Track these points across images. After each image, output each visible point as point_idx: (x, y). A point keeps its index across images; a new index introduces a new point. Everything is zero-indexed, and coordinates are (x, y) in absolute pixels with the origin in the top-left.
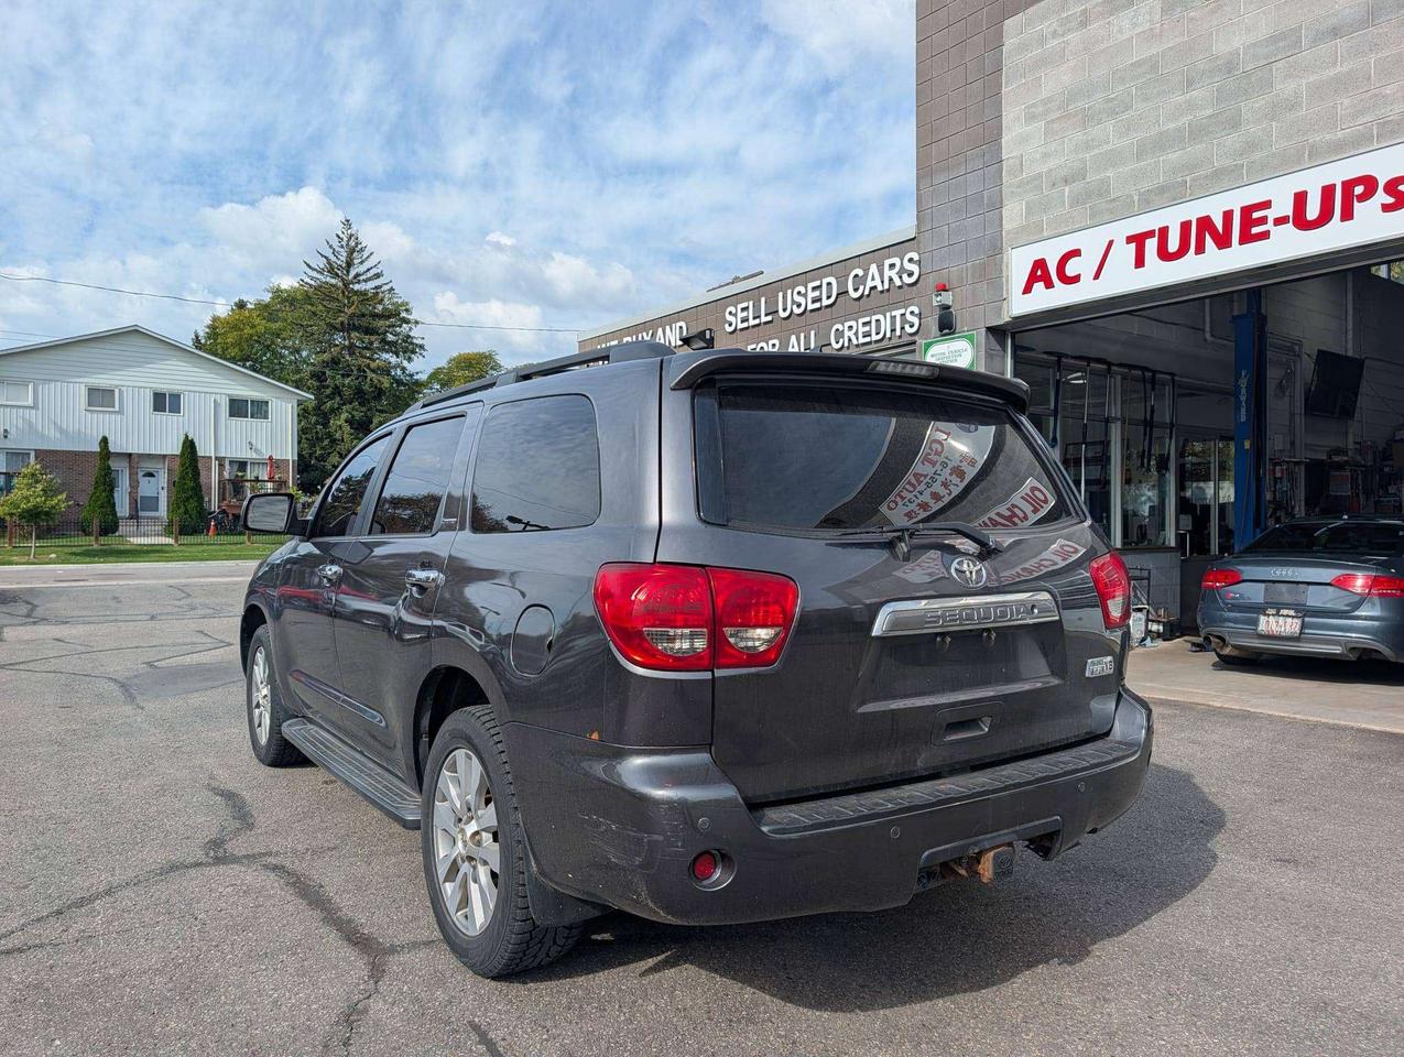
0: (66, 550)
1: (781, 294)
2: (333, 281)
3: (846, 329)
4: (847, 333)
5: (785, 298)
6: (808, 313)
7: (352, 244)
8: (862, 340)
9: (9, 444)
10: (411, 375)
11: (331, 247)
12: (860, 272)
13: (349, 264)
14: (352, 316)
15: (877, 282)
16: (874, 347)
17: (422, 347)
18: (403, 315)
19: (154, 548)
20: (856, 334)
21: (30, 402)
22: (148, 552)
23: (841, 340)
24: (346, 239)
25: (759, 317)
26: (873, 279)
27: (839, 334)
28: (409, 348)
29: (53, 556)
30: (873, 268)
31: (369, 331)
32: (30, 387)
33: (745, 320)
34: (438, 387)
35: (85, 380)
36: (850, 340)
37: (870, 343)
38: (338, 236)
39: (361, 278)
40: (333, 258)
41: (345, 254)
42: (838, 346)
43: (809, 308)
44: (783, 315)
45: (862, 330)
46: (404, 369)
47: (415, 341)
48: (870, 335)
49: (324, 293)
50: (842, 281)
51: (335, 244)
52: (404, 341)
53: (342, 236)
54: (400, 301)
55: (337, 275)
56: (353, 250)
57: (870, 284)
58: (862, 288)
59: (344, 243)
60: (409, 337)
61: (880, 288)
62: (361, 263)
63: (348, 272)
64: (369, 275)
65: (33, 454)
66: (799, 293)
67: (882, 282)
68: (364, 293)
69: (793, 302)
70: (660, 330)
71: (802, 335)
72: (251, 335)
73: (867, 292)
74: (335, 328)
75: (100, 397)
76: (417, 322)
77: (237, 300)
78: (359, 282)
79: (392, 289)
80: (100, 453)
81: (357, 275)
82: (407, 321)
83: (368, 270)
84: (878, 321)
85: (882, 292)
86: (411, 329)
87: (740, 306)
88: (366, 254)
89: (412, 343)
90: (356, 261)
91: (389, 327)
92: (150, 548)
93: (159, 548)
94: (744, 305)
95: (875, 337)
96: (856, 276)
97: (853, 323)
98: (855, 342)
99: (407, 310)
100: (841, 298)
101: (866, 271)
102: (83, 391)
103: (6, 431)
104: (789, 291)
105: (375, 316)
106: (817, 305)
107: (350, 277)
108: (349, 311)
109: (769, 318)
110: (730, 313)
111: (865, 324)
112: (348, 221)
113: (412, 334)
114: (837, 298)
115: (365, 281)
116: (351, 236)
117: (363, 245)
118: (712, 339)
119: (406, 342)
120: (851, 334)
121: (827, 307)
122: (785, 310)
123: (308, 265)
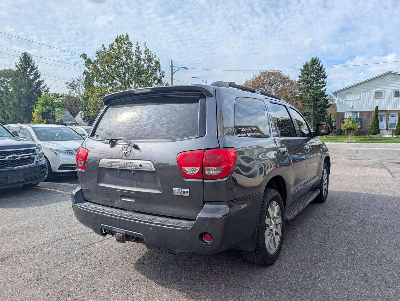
0: (360, 139)
9: (353, 110)
19: (385, 139)
21: (359, 98)
22: (382, 140)
29: (355, 140)
32: (359, 94)
35: (374, 90)
65: (359, 112)
75: (378, 95)
80: (375, 111)
92: (384, 139)
93: (386, 139)
102: (373, 94)
103: (352, 107)
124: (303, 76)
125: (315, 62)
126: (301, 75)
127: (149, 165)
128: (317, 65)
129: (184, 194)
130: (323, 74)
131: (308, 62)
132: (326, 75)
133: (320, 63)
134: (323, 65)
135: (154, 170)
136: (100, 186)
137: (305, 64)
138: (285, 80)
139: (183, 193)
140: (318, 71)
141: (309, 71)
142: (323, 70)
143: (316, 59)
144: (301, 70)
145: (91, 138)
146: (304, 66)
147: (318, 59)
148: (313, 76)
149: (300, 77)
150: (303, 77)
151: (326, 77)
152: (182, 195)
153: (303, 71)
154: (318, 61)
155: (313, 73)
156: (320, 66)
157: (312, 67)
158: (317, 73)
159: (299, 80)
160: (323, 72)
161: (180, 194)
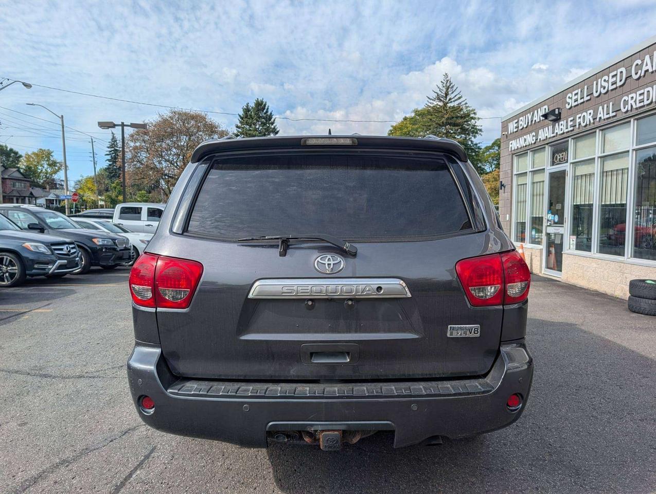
1: (595, 83)
2: (439, 104)
3: (630, 98)
4: (630, 102)
5: (597, 84)
6: (609, 92)
7: (448, 84)
8: (639, 105)
10: (476, 144)
11: (439, 88)
12: (639, 62)
13: (447, 94)
14: (448, 119)
15: (649, 67)
16: (646, 108)
17: (481, 130)
18: (472, 115)
20: (635, 101)
23: (627, 106)
24: (445, 83)
25: (583, 98)
26: (647, 65)
27: (626, 102)
28: (475, 131)
30: (647, 58)
31: (455, 125)
33: (576, 100)
34: (497, 148)
36: (632, 106)
37: (643, 106)
38: (442, 82)
39: (452, 100)
40: (440, 93)
41: (445, 90)
42: (625, 110)
43: (610, 89)
44: (596, 95)
45: (639, 98)
46: (472, 141)
47: (477, 128)
48: (643, 101)
49: (436, 110)
50: (628, 70)
51: (441, 86)
52: (472, 128)
53: (443, 82)
54: (471, 109)
55: (441, 100)
56: (448, 87)
57: (645, 68)
58: (640, 71)
59: (444, 85)
60: (475, 126)
61: (650, 70)
62: (452, 93)
63: (446, 98)
64: (456, 98)
66: (605, 80)
67: (652, 66)
68: (453, 107)
69: (601, 86)
70: (536, 111)
71: (605, 106)
72: (406, 132)
73: (642, 74)
74: (440, 125)
76: (479, 119)
77: (404, 117)
78: (451, 102)
79: (466, 103)
81: (450, 99)
82: (472, 118)
83: (455, 96)
84: (648, 91)
85: (652, 72)
86: (476, 122)
87: (574, 93)
88: (454, 88)
89: (476, 129)
90: (450, 93)
91: (465, 122)
94: (576, 92)
95: (646, 102)
96: (637, 65)
97: (634, 95)
98: (634, 107)
99: (474, 113)
100: (629, 80)
101: (643, 61)
104: (599, 80)
105: (457, 117)
106: (614, 86)
107: (447, 100)
108: (446, 117)
109: (589, 98)
110: (569, 97)
111: (640, 95)
112: (446, 74)
113: (476, 124)
114: (626, 80)
115: (454, 101)
116: (448, 81)
117: (453, 84)
118: (560, 114)
119: (474, 128)
120: (632, 102)
121: (620, 86)
122: (597, 92)
123: (429, 98)
124: (243, 126)
125: (260, 106)
126: (239, 125)
127: (399, 287)
128: (265, 111)
129: (471, 333)
130: (273, 127)
131: (250, 104)
132: (278, 130)
133: (268, 109)
134: (273, 113)
135: (409, 295)
136: (243, 340)
137: (245, 107)
138: (211, 129)
139: (468, 333)
140: (266, 121)
141: (252, 119)
142: (272, 120)
143: (262, 102)
144: (240, 116)
145: (185, 234)
146: (243, 111)
147: (266, 102)
148: (258, 128)
149: (237, 127)
150: (243, 128)
151: (278, 132)
152: (467, 336)
153: (242, 118)
154: (265, 105)
155: (259, 124)
156: (269, 113)
157: (258, 114)
158: (264, 124)
159: (236, 132)
160: (272, 124)
161: (464, 336)
